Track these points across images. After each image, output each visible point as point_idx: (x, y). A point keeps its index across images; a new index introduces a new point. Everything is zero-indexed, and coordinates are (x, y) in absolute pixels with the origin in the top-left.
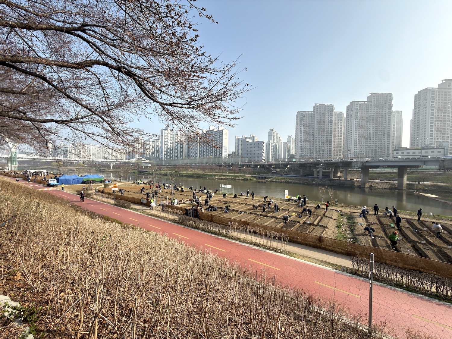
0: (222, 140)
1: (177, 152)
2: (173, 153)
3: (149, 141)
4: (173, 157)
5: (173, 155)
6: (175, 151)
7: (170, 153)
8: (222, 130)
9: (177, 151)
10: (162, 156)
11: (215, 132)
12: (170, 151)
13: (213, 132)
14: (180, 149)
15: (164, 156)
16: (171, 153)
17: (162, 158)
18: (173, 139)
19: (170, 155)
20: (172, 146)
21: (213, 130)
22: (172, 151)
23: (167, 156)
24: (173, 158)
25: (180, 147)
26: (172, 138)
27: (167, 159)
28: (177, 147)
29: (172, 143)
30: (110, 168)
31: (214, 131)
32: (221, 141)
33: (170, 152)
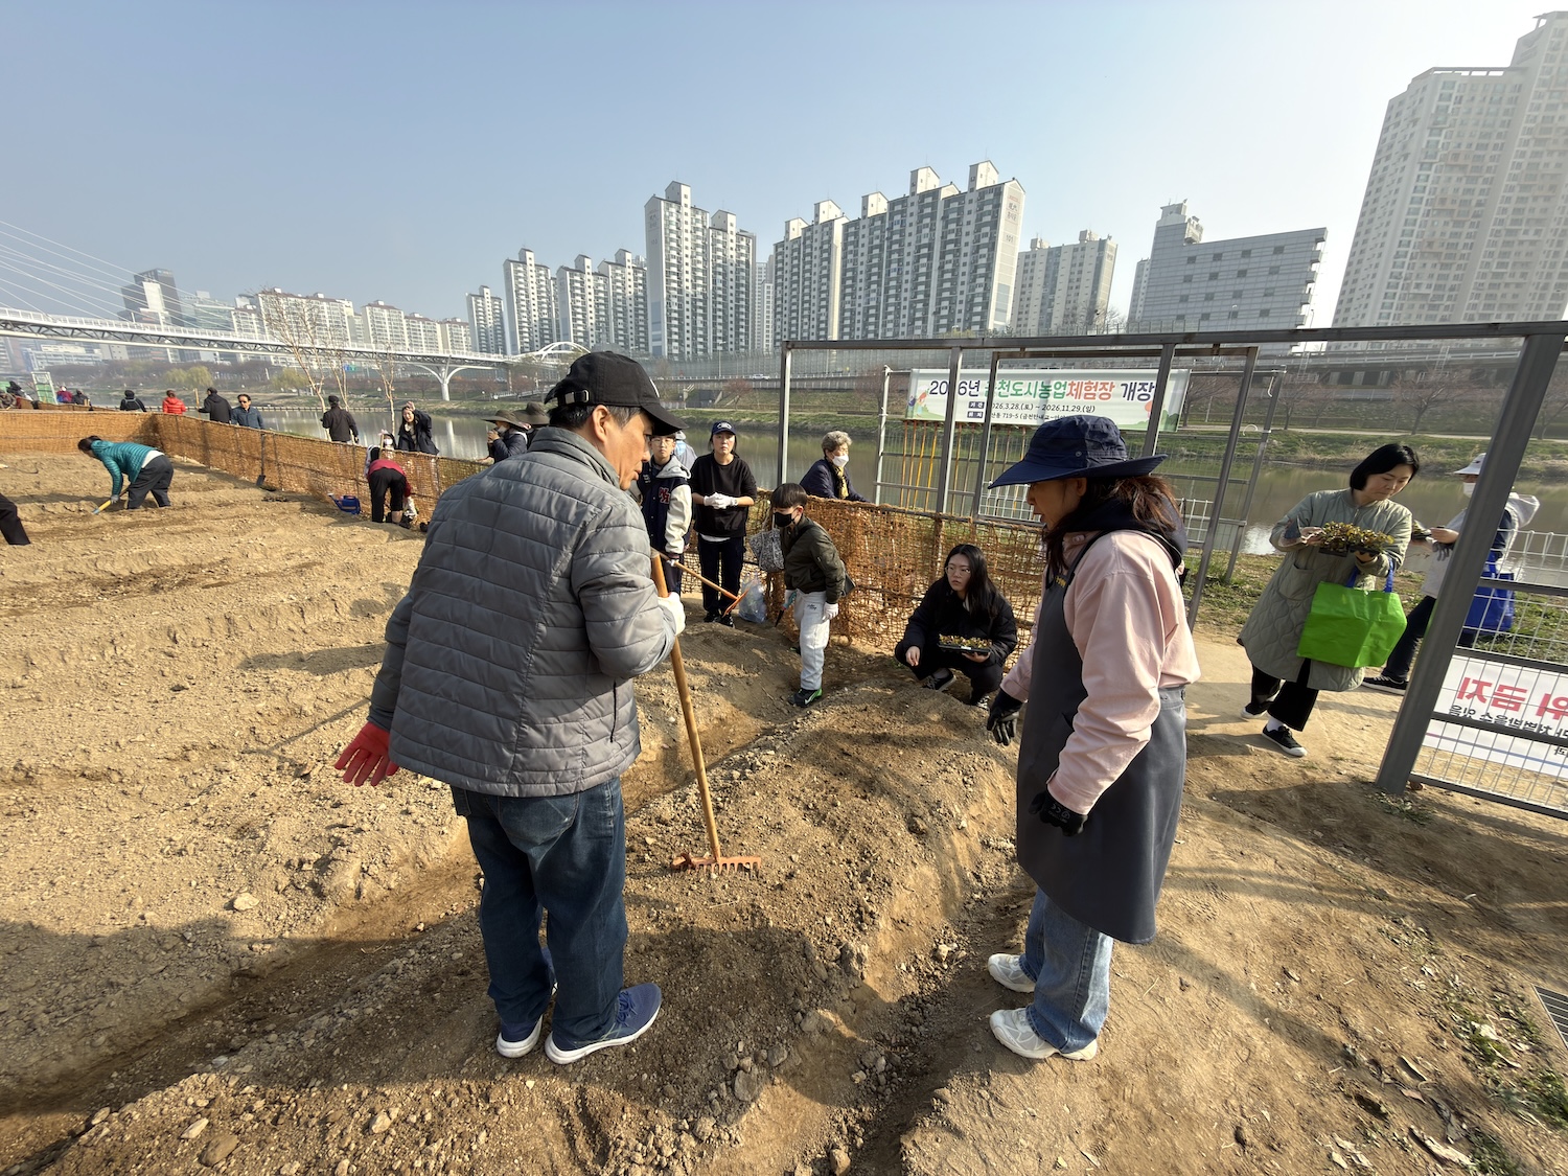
0: (992, 247)
1: (725, 325)
2: (705, 330)
3: (582, 272)
4: (705, 345)
5: (705, 338)
6: (714, 317)
7: (695, 328)
8: (997, 190)
9: (725, 317)
10: (658, 338)
11: (948, 200)
12: (695, 314)
13: (934, 205)
14: (737, 307)
15: (670, 341)
16: (700, 325)
17: (658, 350)
18: (705, 254)
19: (695, 336)
20: (699, 289)
21: (935, 193)
22: (700, 318)
23: (681, 342)
24: (705, 351)
25: (738, 300)
26: (700, 250)
27: (681, 354)
28: (725, 298)
29: (700, 274)
30: (440, 393)
31: (944, 194)
32: (984, 251)
33: (694, 323)
